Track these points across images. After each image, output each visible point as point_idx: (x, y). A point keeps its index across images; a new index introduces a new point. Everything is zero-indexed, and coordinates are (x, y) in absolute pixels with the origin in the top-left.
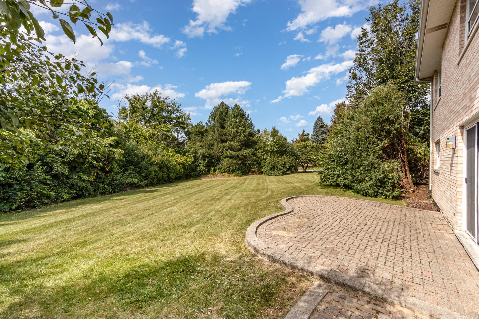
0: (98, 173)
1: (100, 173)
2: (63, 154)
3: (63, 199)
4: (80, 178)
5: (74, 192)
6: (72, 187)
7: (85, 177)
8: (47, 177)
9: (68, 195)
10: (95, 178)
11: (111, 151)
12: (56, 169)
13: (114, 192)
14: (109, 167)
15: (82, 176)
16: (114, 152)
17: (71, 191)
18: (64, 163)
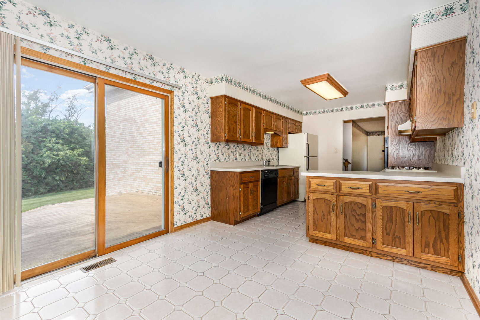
0: (68, 175)
1: (70, 175)
2: (41, 163)
3: (40, 193)
4: (54, 179)
5: (49, 188)
6: (47, 184)
7: (57, 178)
8: (28, 178)
9: (44, 190)
10: (66, 178)
11: (78, 159)
12: (35, 173)
13: (82, 188)
14: (76, 171)
15: (55, 177)
16: (80, 160)
17: (47, 187)
18: (41, 168)
